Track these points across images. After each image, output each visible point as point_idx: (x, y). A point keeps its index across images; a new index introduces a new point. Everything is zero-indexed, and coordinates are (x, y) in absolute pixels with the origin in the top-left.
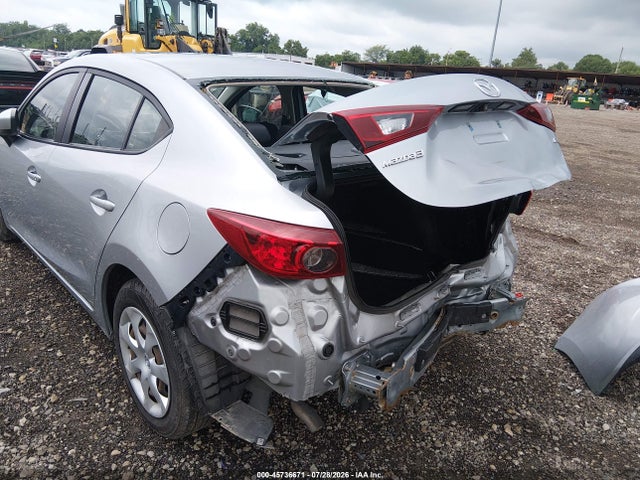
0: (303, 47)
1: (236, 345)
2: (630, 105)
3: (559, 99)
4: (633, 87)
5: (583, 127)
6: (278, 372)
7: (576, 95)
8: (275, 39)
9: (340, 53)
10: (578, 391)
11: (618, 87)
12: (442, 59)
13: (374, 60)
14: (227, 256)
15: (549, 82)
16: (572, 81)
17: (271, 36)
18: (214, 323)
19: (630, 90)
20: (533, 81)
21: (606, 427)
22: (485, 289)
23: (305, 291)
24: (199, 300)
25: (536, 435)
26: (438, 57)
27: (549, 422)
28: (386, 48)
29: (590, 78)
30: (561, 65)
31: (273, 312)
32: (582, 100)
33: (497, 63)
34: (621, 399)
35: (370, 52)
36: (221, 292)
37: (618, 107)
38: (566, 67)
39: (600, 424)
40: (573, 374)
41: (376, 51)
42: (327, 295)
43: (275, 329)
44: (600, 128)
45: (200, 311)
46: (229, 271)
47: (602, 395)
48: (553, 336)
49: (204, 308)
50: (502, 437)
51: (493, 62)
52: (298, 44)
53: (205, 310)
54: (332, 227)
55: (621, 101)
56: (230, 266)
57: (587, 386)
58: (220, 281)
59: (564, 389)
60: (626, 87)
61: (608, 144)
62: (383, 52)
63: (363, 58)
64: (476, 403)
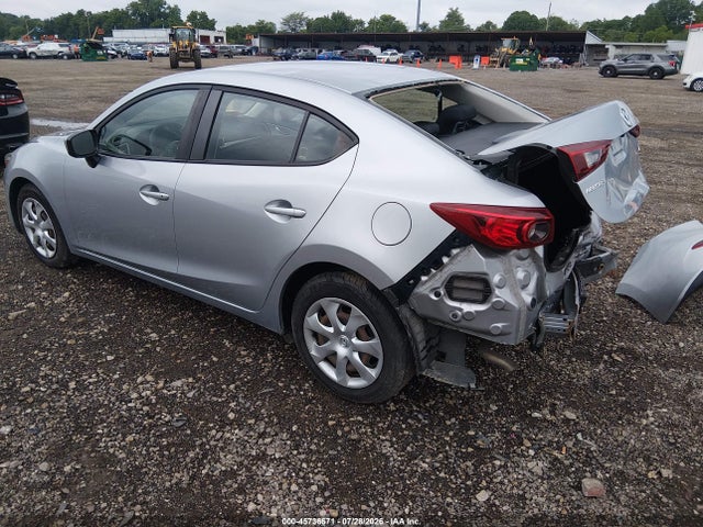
0: (210, 18)
1: (461, 310)
2: (564, 63)
3: (495, 62)
4: (565, 44)
5: (532, 90)
6: (500, 325)
7: (514, 57)
8: (175, 11)
9: (254, 24)
10: (649, 323)
11: (549, 45)
12: (366, 25)
13: (293, 30)
14: (454, 240)
15: (482, 44)
16: (507, 42)
17: (169, 7)
18: (438, 295)
19: (561, 47)
20: (466, 44)
21: (682, 345)
22: (588, 247)
23: (514, 260)
24: (424, 278)
25: (636, 359)
26: (362, 23)
27: (640, 348)
28: (305, 16)
29: (524, 38)
30: (489, 24)
31: (496, 279)
32: (520, 61)
33: (424, 26)
34: (681, 325)
35: (286, 22)
36: (446, 270)
37: (554, 66)
38: (494, 26)
39: (676, 344)
40: (639, 312)
41: (294, 19)
42: (529, 260)
43: (497, 291)
44: (548, 91)
45: (424, 287)
46: (455, 251)
47: (667, 323)
48: (610, 284)
49: (428, 285)
50: (614, 363)
51: (419, 26)
52: (204, 15)
53: (428, 286)
54: (544, 206)
55: (555, 59)
56: (455, 248)
57: (654, 319)
58: (445, 260)
59: (638, 323)
60: (558, 44)
61: (561, 106)
62: (302, 20)
63: (279, 28)
64: (580, 343)
